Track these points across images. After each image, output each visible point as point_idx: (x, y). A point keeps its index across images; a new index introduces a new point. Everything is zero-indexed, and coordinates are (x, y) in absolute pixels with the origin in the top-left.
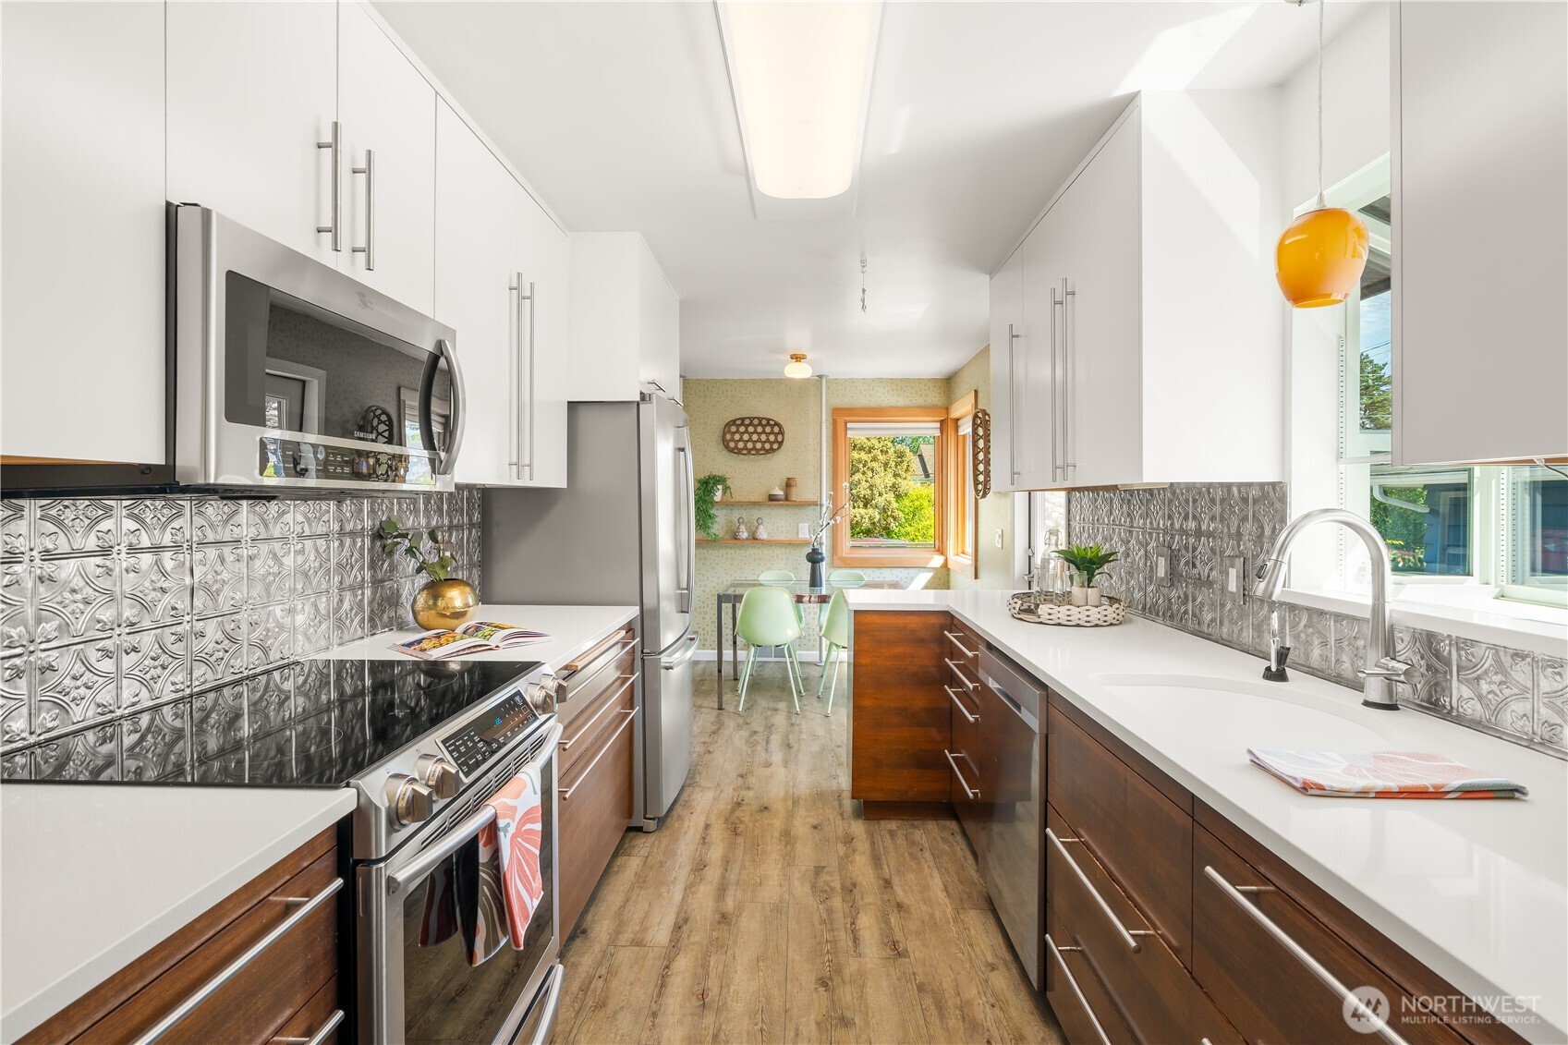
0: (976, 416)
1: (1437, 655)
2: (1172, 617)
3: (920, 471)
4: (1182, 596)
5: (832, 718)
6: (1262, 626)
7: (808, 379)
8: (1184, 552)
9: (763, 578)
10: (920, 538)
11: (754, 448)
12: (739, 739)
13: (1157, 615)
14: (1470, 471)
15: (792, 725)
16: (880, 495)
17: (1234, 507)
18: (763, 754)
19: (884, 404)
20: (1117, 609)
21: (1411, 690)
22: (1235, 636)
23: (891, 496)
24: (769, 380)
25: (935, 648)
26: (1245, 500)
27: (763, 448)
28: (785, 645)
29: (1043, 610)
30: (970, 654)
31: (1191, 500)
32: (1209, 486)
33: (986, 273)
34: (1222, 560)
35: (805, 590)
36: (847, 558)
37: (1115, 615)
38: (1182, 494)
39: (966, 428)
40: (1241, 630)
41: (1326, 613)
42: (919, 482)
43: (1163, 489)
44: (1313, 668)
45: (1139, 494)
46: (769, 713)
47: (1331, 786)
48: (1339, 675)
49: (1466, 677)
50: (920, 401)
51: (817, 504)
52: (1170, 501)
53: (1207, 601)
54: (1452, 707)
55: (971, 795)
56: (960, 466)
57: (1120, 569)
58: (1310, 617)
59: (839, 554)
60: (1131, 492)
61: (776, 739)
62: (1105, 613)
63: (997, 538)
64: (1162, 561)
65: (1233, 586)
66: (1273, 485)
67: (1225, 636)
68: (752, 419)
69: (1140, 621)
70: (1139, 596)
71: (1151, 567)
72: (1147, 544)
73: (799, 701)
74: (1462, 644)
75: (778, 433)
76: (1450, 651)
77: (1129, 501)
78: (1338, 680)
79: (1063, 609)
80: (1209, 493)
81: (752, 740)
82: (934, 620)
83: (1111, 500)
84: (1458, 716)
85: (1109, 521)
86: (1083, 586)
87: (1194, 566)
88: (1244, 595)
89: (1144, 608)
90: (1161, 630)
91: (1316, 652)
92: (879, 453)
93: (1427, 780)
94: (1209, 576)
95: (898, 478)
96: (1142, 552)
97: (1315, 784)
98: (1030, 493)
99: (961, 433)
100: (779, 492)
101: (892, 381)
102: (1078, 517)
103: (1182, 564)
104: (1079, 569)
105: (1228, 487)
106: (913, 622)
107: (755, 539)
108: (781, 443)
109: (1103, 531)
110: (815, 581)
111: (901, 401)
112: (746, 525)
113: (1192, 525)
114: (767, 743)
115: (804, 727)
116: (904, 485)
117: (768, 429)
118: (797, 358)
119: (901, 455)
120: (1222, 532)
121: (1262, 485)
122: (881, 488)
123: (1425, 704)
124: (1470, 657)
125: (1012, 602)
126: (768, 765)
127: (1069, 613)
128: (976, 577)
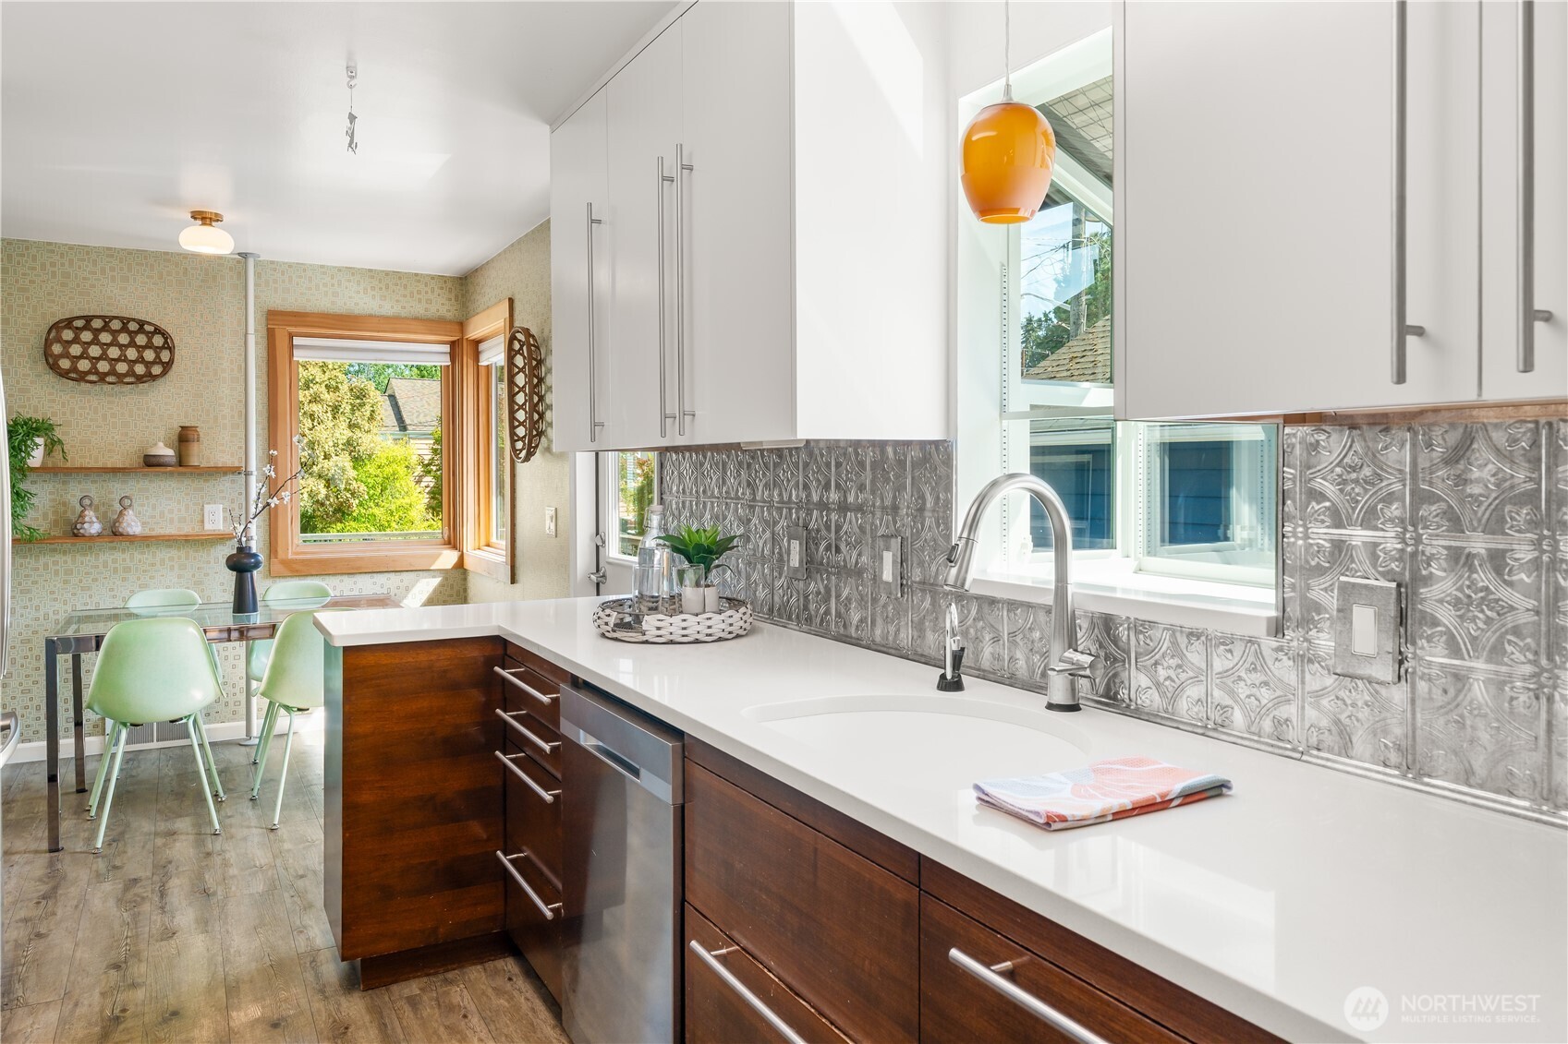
0: (513, 339)
1: (1115, 641)
2: (809, 620)
3: (392, 420)
4: (822, 590)
5: (283, 832)
6: (923, 623)
7: (220, 258)
8: (824, 532)
9: (137, 603)
10: (393, 524)
11: (113, 372)
12: (103, 898)
13: (790, 618)
14: (1113, 430)
15: (208, 854)
16: (327, 457)
17: (888, 473)
18: (157, 917)
19: (357, 311)
20: (744, 614)
21: (1089, 685)
22: (890, 638)
23: (344, 460)
24: (143, 254)
25: (477, 696)
26: (902, 463)
27: (131, 373)
28: (188, 717)
29: (650, 622)
30: (545, 699)
31: (833, 463)
32: (857, 444)
33: (547, 123)
34: (873, 541)
35: (227, 618)
36: (295, 561)
37: (741, 623)
38: (822, 455)
39: (494, 355)
40: (898, 630)
41: (998, 602)
42: (390, 437)
43: (797, 448)
44: (984, 671)
45: (763, 456)
46: (159, 841)
47: (1073, 816)
48: (1013, 676)
49: (1144, 664)
50: (418, 309)
51: (240, 471)
52: (806, 465)
53: (855, 596)
54: (1130, 700)
55: (549, 914)
56: (482, 413)
57: (738, 559)
58: (980, 607)
59: (281, 554)
60: (753, 454)
61: (178, 887)
62: (730, 621)
63: (548, 521)
64: (795, 545)
65: (888, 575)
66: (936, 443)
67: (878, 639)
68: (107, 320)
69: (767, 626)
70: (762, 596)
71: (780, 554)
72: (775, 523)
73: (218, 811)
74: (1139, 627)
75: (163, 348)
76: (1129, 636)
77: (749, 465)
78: (1011, 681)
79: (677, 619)
80: (857, 454)
81: (129, 896)
82: (474, 653)
83: (724, 465)
84: (1137, 709)
85: (721, 493)
86: (698, 585)
87: (838, 550)
88: (902, 585)
89: (771, 610)
90: (795, 639)
91: (987, 651)
92: (323, 389)
93: (1152, 791)
94: (857, 563)
95: (357, 431)
96: (768, 534)
97: (1058, 816)
98: (597, 454)
99: (483, 363)
100: (166, 451)
101: (371, 273)
102: (675, 489)
103: (822, 548)
104: (690, 561)
105: (880, 445)
106: (442, 658)
107: (115, 534)
108: (167, 366)
109: (713, 507)
110: (243, 601)
111: (388, 308)
112: (96, 510)
113: (834, 496)
114: (162, 896)
115: (232, 856)
116: (366, 442)
117: (141, 340)
118: (204, 218)
119: (360, 395)
120: (874, 505)
121: (923, 444)
122: (328, 447)
123: (1103, 700)
124: (1148, 641)
125: (601, 614)
126: (169, 934)
127: (684, 624)
128: (513, 581)
